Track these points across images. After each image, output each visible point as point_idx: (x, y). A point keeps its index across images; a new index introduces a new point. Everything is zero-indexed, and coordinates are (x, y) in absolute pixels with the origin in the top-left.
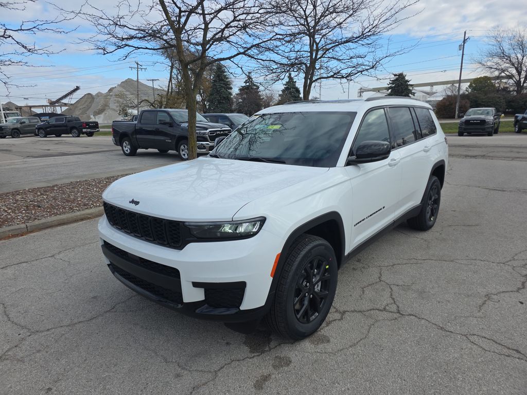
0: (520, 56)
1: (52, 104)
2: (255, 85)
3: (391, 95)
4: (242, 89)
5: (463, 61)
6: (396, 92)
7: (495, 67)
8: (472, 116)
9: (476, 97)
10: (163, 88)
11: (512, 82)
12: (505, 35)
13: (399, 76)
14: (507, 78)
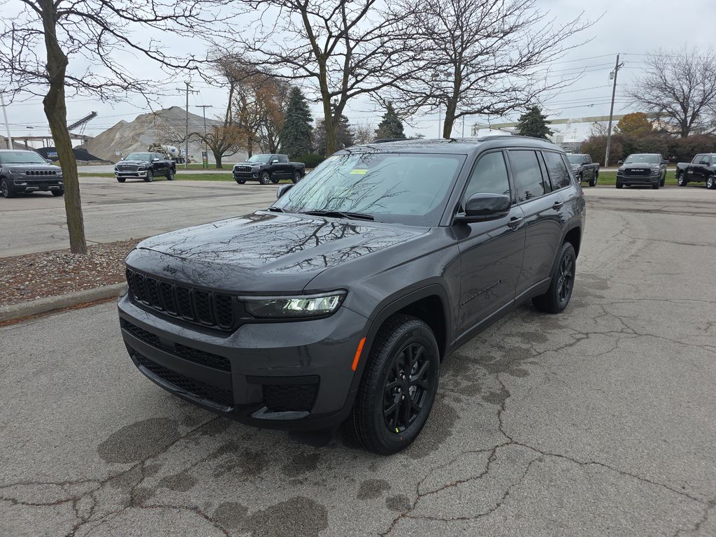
0: (686, 88)
2: (343, 117)
5: (616, 93)
6: (528, 131)
7: (655, 101)
8: (634, 164)
9: (631, 140)
10: (219, 118)
11: (676, 121)
12: (668, 62)
13: (533, 110)
14: (670, 116)
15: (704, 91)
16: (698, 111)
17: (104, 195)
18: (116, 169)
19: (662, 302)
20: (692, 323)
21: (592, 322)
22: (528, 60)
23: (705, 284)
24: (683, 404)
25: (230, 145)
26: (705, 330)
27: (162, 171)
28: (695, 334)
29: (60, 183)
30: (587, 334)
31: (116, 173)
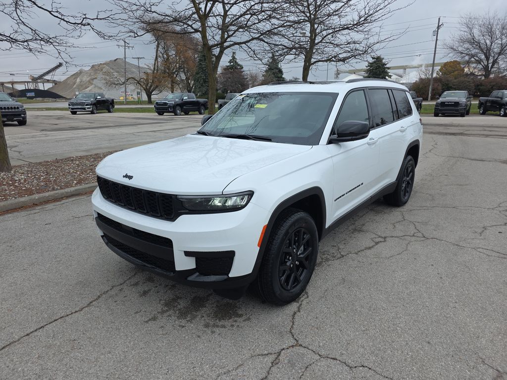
0: (488, 42)
1: (35, 80)
2: (239, 65)
3: (370, 77)
4: (227, 69)
5: (437, 47)
6: (373, 74)
7: (466, 52)
8: (447, 98)
9: (448, 81)
10: (148, 66)
11: (480, 66)
12: (476, 23)
13: (377, 59)
14: (476, 63)
15: (502, 44)
16: (497, 59)
17: (56, 124)
18: (69, 105)
19: (450, 209)
20: (471, 228)
21: (392, 226)
22: (364, 20)
23: (486, 193)
24: (451, 304)
25: (157, 87)
26: (480, 233)
27: (104, 105)
28: (472, 237)
29: (23, 116)
30: (385, 238)
31: (69, 108)
